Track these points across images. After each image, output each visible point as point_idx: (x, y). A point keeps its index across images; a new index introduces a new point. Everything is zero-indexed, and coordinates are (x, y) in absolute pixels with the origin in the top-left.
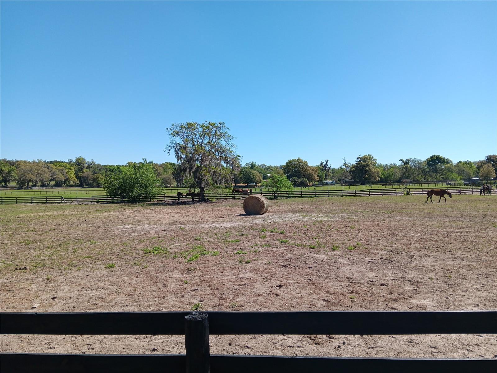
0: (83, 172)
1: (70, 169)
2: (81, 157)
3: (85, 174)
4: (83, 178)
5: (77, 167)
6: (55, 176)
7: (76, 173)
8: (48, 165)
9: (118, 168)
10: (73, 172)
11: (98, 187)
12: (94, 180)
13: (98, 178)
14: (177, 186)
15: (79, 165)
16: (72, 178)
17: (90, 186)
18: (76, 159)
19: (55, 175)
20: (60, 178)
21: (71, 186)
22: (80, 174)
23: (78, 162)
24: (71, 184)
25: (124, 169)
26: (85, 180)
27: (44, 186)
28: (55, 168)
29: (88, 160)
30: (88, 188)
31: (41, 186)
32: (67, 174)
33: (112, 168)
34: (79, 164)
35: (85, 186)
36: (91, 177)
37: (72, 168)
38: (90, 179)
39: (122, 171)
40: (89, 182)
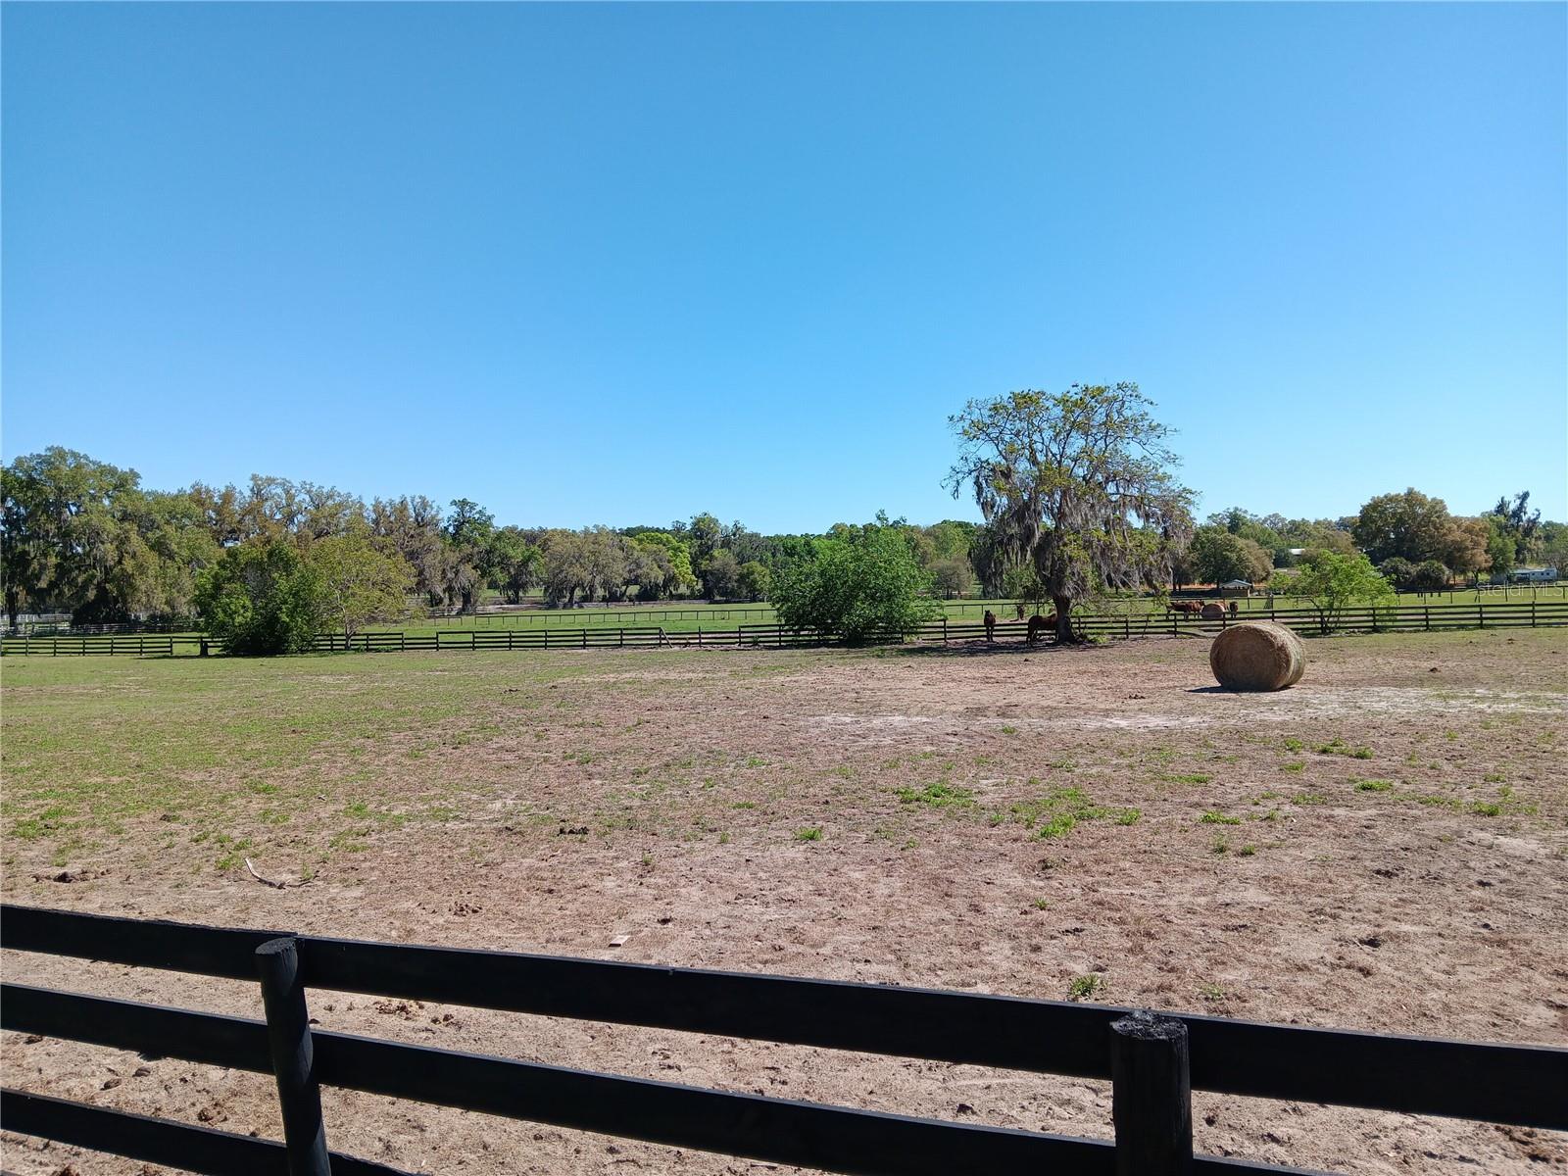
0: (712, 558)
1: (677, 549)
2: (705, 514)
3: (717, 564)
4: (712, 574)
5: (696, 542)
6: (639, 572)
7: (694, 562)
8: (621, 541)
9: (807, 544)
10: (685, 557)
11: (753, 600)
12: (742, 578)
13: (753, 573)
14: (985, 595)
15: (701, 538)
16: (683, 576)
17: (731, 597)
18: (693, 520)
19: (639, 566)
20: (653, 575)
21: (681, 597)
22: (704, 564)
23: (699, 529)
24: (680, 591)
25: (823, 546)
26: (718, 580)
27: (613, 598)
28: (638, 548)
29: (726, 521)
30: (727, 602)
31: (604, 599)
32: (671, 564)
33: (789, 545)
34: (701, 535)
35: (718, 598)
36: (735, 570)
37: (684, 547)
38: (730, 578)
39: (817, 553)
40: (729, 585)
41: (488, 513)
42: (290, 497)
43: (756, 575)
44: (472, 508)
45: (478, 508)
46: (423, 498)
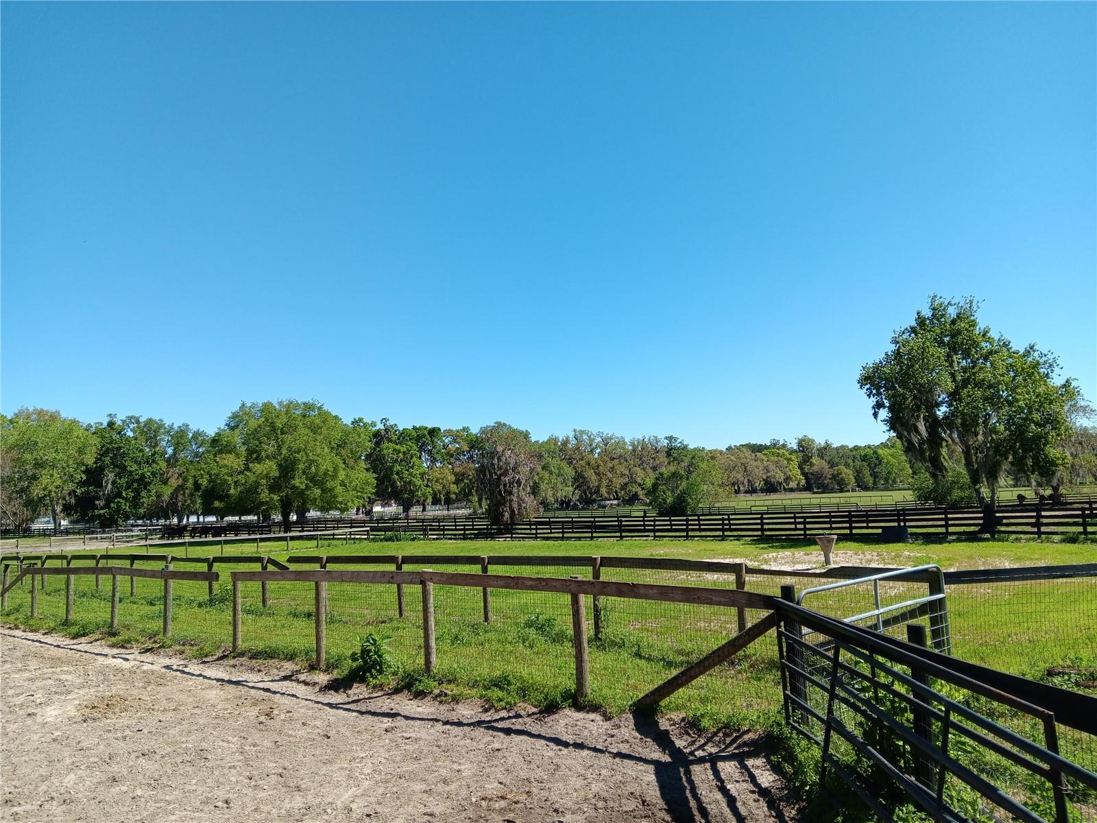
0: (812, 465)
1: (789, 460)
2: (806, 436)
3: (815, 468)
4: (812, 474)
5: (801, 455)
6: (769, 474)
7: (800, 467)
8: (756, 456)
9: (875, 452)
10: (795, 464)
11: (841, 491)
12: (834, 477)
13: (841, 474)
15: (803, 451)
16: (795, 477)
17: (825, 489)
18: (796, 441)
19: (768, 471)
20: (777, 476)
21: (792, 490)
22: (807, 468)
23: (801, 446)
24: (790, 486)
25: (886, 454)
26: (818, 478)
27: (752, 491)
28: (766, 459)
29: (820, 441)
30: (823, 493)
31: (746, 492)
32: (788, 469)
33: (863, 454)
34: (804, 448)
35: (815, 490)
36: (828, 472)
37: (793, 457)
38: (826, 477)
39: (883, 459)
40: (826, 482)
41: (685, 443)
42: (592, 440)
43: (843, 475)
44: (676, 441)
45: (679, 441)
46: (656, 438)
